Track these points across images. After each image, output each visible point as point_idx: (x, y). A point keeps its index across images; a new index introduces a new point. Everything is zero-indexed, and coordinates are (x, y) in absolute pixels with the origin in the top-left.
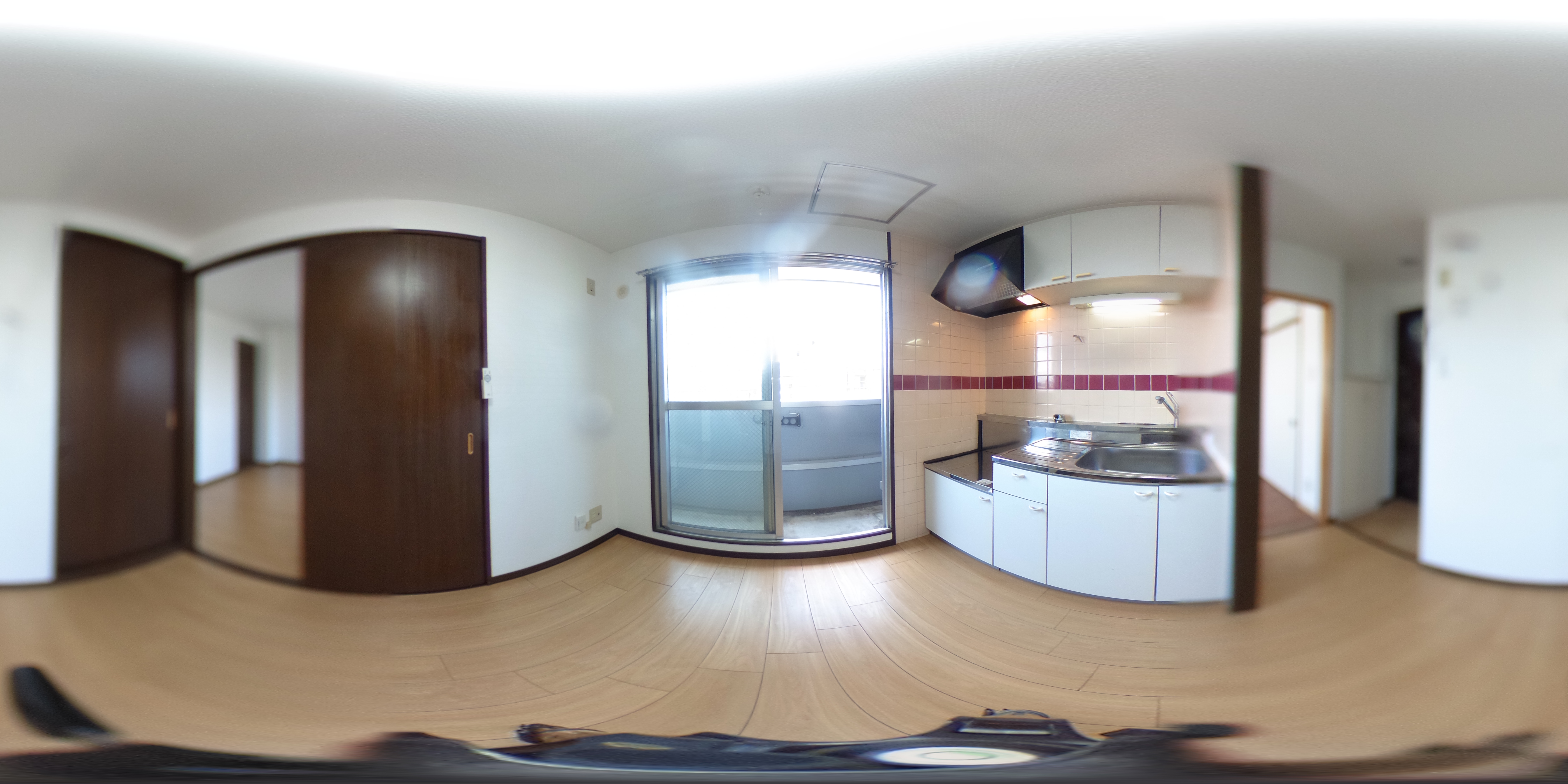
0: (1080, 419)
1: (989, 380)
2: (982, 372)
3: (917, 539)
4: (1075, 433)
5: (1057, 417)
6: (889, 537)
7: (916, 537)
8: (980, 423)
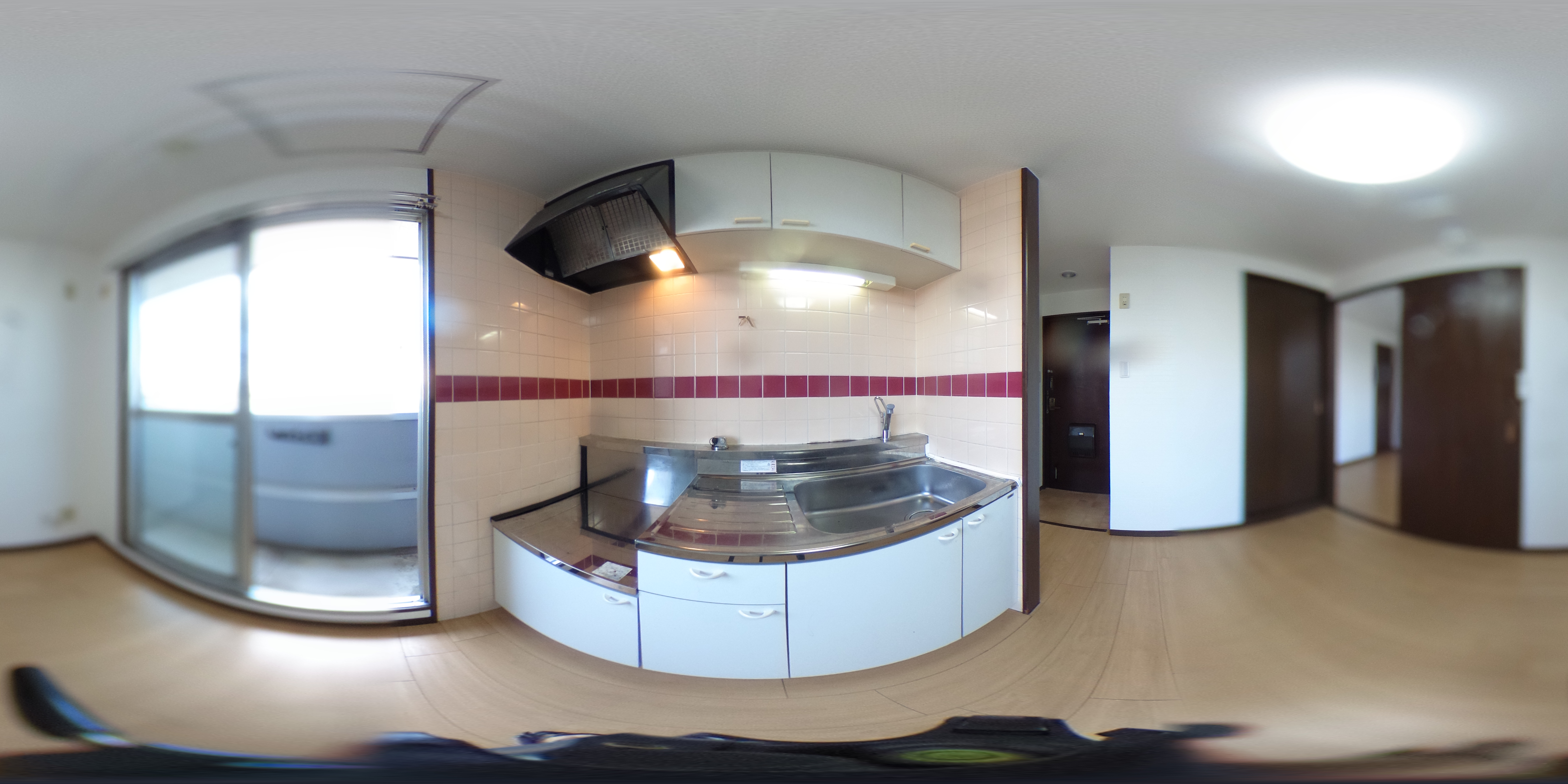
0: (749, 441)
1: (596, 384)
2: (583, 372)
3: (479, 615)
4: (747, 464)
5: (715, 441)
6: (427, 614)
7: (477, 612)
8: (584, 451)
